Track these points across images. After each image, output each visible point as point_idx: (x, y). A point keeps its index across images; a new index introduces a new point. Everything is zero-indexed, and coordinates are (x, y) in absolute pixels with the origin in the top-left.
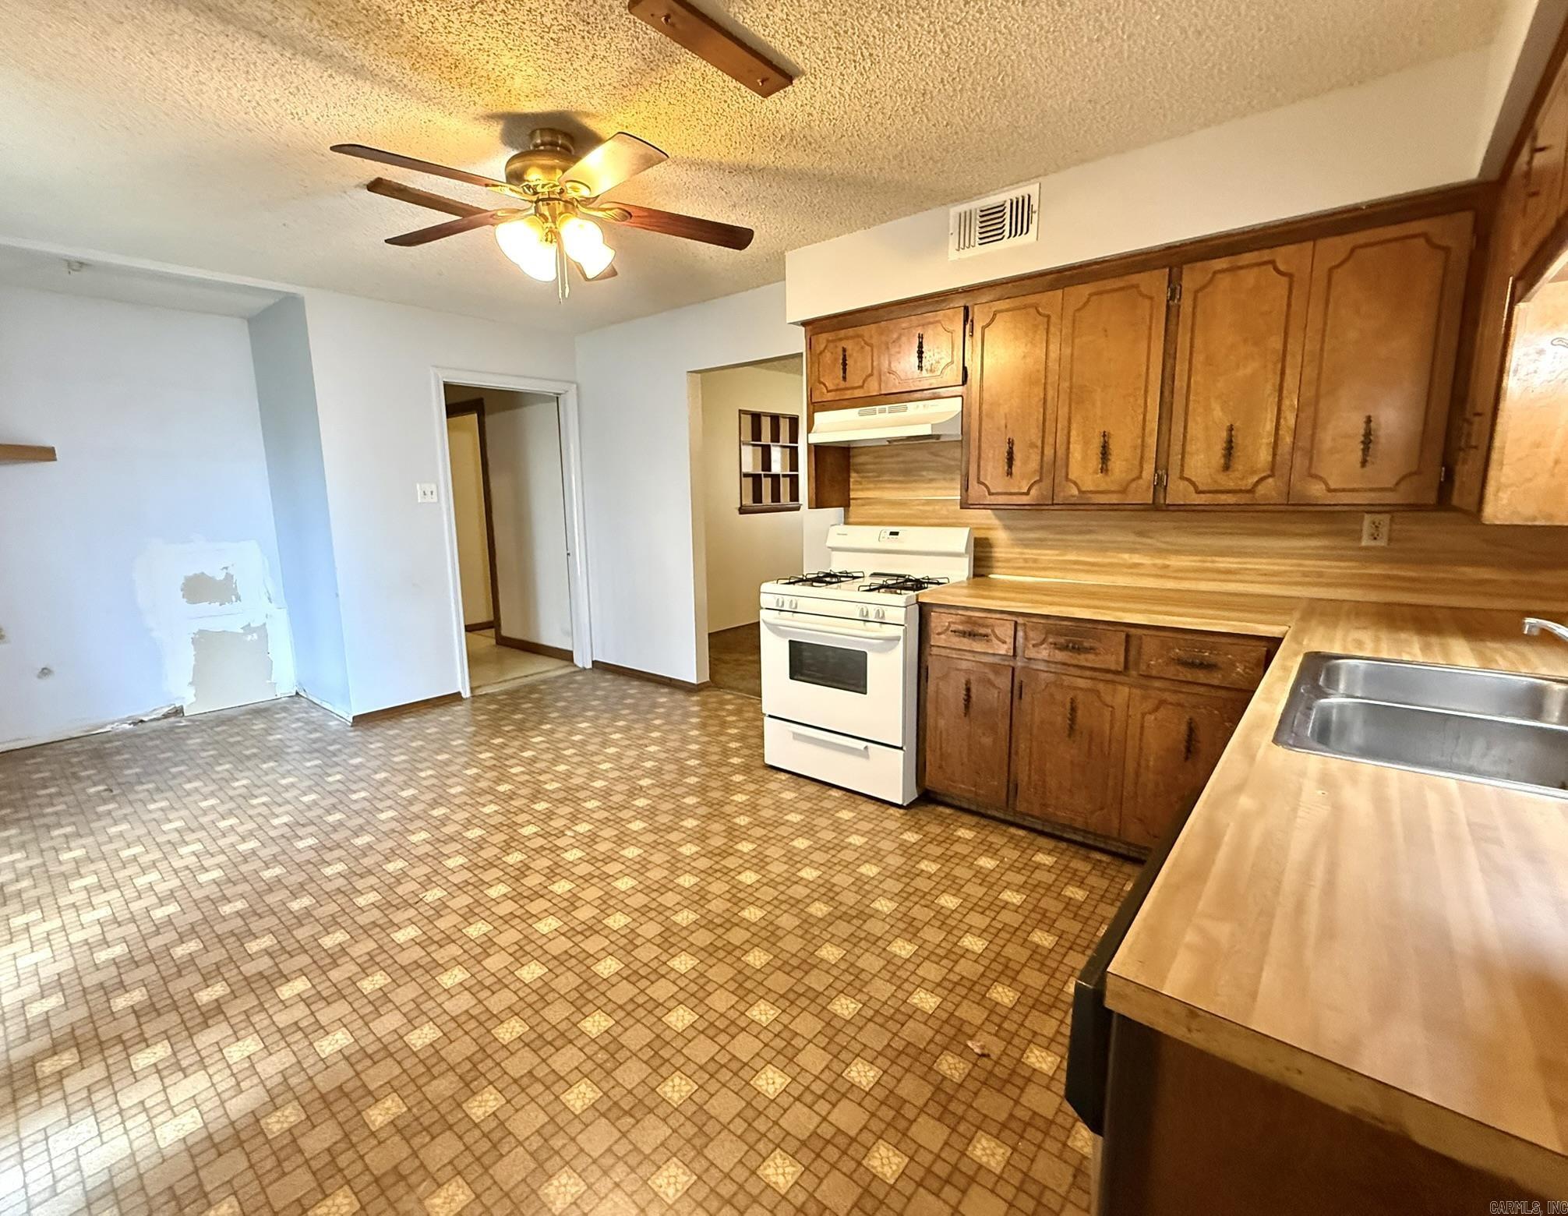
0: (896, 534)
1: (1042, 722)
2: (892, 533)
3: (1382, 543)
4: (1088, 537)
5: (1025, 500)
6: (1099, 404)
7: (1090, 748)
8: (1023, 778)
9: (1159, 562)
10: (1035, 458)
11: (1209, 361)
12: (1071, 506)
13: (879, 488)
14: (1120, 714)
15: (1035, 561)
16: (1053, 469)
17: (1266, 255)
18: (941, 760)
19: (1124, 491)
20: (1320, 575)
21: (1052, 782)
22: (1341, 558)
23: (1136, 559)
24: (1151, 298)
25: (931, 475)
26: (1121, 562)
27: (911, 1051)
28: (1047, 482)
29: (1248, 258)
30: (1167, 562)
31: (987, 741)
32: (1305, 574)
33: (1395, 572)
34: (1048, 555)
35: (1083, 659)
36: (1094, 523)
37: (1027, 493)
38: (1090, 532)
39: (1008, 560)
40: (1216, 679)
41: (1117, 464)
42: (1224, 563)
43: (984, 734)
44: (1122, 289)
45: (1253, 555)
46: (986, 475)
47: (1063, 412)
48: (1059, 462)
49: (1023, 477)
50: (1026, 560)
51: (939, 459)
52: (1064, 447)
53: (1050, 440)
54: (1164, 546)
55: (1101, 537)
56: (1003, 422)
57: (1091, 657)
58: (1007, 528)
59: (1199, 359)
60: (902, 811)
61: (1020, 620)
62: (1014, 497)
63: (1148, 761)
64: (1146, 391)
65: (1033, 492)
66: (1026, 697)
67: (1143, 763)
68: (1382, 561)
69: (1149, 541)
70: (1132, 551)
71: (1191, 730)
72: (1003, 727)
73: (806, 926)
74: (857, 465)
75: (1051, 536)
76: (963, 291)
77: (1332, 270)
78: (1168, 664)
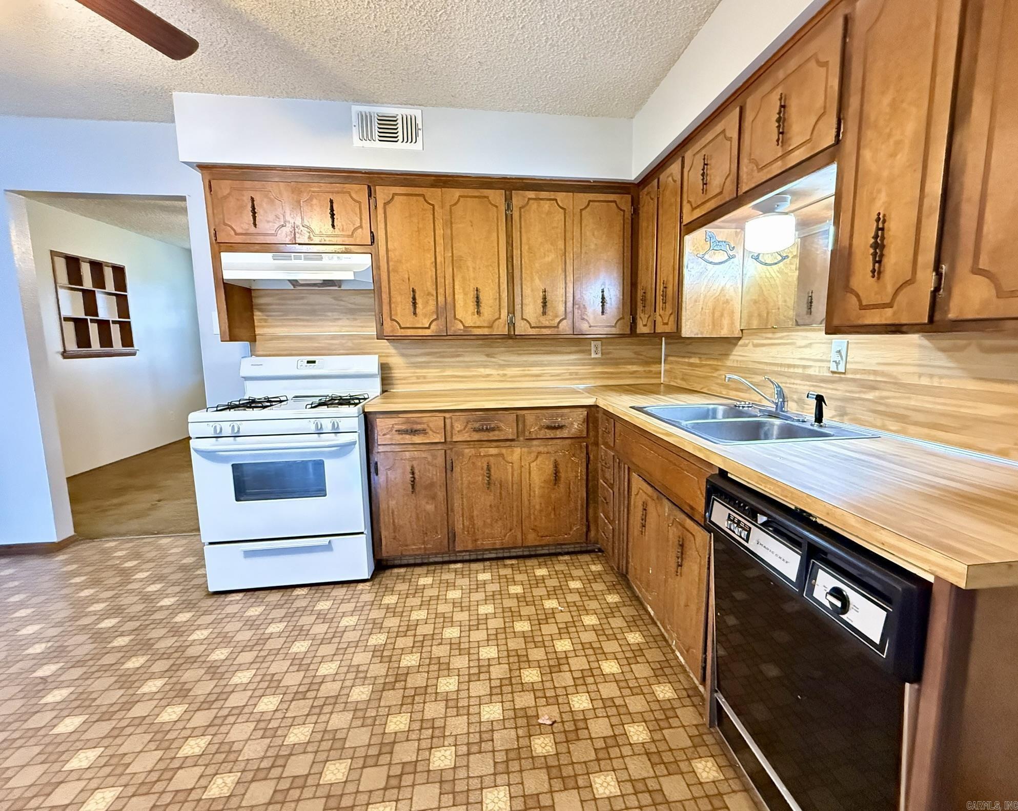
0: (314, 362)
1: (469, 483)
2: (308, 362)
3: (599, 356)
4: (458, 359)
5: (428, 332)
6: (471, 269)
7: (500, 493)
8: (459, 527)
9: (501, 372)
10: (432, 303)
11: (530, 249)
12: (458, 337)
13: (285, 326)
14: (516, 466)
15: (424, 377)
16: (445, 311)
17: (552, 195)
18: (394, 532)
19: (490, 327)
20: (577, 374)
21: (479, 523)
22: (584, 365)
23: (488, 371)
24: (497, 207)
25: (336, 315)
26: (479, 374)
27: (512, 755)
28: (442, 321)
29: (544, 194)
30: (505, 372)
31: (430, 507)
32: (571, 374)
33: (606, 370)
34: (432, 372)
35: (492, 436)
36: (461, 350)
37: (429, 328)
38: (458, 356)
39: (405, 379)
40: (565, 433)
41: (485, 309)
42: (535, 370)
43: (427, 503)
44: (475, 197)
45: (545, 365)
46: (396, 314)
47: (449, 271)
48: (448, 306)
49: (425, 315)
50: (418, 378)
51: (342, 303)
52: (452, 296)
53: (441, 291)
54: (503, 363)
55: (466, 359)
56: (407, 276)
57: (497, 433)
58: (403, 355)
59: (525, 248)
60: (368, 584)
61: (447, 415)
62: (420, 330)
63: (534, 491)
64: (499, 265)
65: (433, 327)
66: (457, 469)
67: (532, 494)
68: (602, 364)
69: (493, 360)
70: (485, 367)
71: (556, 465)
72: (441, 495)
73: (360, 714)
74: (261, 304)
75: (434, 360)
76: (365, 173)
77: (581, 210)
78: (540, 429)
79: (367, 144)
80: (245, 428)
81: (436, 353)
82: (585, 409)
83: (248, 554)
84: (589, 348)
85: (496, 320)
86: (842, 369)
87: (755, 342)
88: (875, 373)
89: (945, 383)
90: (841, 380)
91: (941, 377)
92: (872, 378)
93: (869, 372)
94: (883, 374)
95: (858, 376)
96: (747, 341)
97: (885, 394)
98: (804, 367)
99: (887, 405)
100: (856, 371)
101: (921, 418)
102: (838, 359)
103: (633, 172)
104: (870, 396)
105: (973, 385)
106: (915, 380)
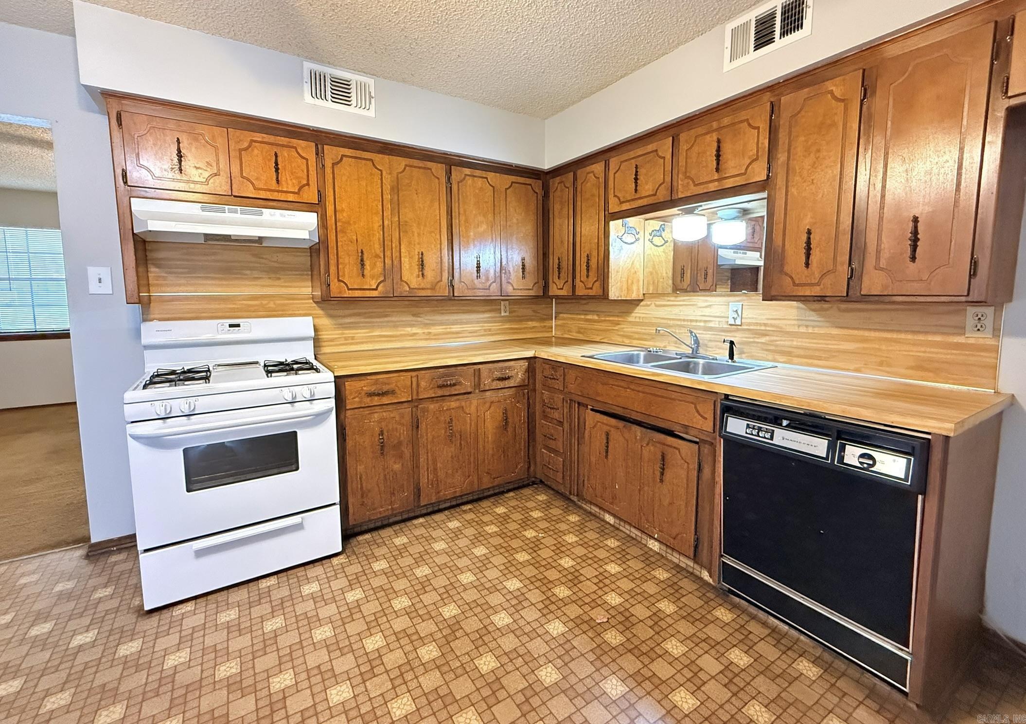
0: (238, 326)
1: (434, 438)
2: (231, 326)
3: (507, 314)
4: (386, 319)
5: (375, 294)
6: (416, 234)
7: (461, 444)
8: (424, 481)
9: (426, 331)
10: (380, 265)
11: (466, 221)
12: (402, 298)
13: (191, 285)
14: (474, 415)
15: (353, 338)
16: (392, 272)
17: (484, 174)
18: (362, 497)
19: (433, 288)
20: (490, 330)
21: (441, 474)
22: (495, 322)
23: (415, 330)
24: (438, 178)
25: (256, 274)
26: (407, 333)
28: (389, 281)
29: (478, 173)
30: (430, 331)
31: (397, 467)
32: (485, 330)
33: (512, 326)
34: (361, 333)
36: (389, 310)
37: (376, 289)
38: (386, 316)
39: (332, 340)
40: (511, 383)
41: (428, 272)
43: (395, 463)
44: (420, 168)
45: (466, 323)
46: (344, 275)
47: (396, 235)
48: (395, 269)
49: (373, 277)
50: (346, 339)
51: (263, 261)
52: (398, 259)
53: (388, 253)
54: (428, 322)
55: (393, 319)
56: (355, 238)
57: (457, 387)
58: (331, 316)
59: (463, 218)
61: (414, 374)
62: (368, 292)
63: (488, 438)
64: (440, 231)
65: (380, 288)
66: (423, 426)
67: (486, 440)
68: (510, 321)
69: (419, 319)
70: (412, 326)
71: (505, 412)
72: (407, 452)
74: (153, 259)
75: (362, 320)
76: (313, 130)
77: (506, 189)
78: (493, 380)
79: (320, 102)
80: (202, 404)
81: (365, 313)
82: (525, 361)
83: (200, 553)
84: (499, 307)
85: (439, 282)
86: (738, 322)
87: (657, 303)
88: (765, 325)
89: (816, 330)
90: (738, 330)
91: (813, 327)
92: (763, 328)
93: (760, 324)
94: (772, 326)
95: (752, 327)
96: (649, 303)
97: (775, 338)
98: (705, 321)
99: (776, 346)
100: (749, 324)
101: (801, 352)
102: (736, 316)
103: (547, 164)
104: (763, 340)
105: (835, 331)
106: (796, 329)
